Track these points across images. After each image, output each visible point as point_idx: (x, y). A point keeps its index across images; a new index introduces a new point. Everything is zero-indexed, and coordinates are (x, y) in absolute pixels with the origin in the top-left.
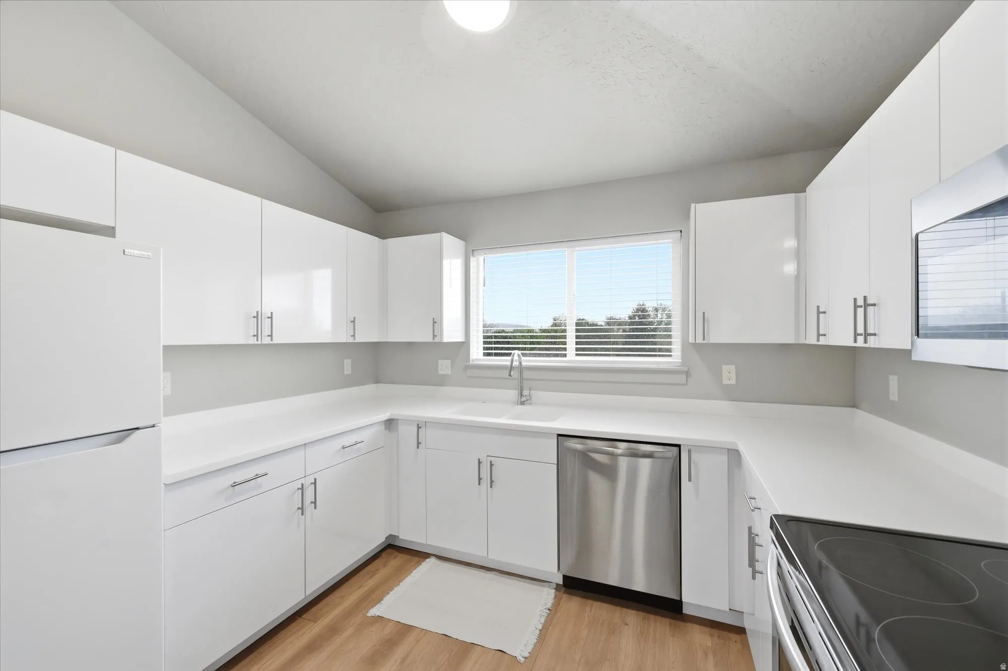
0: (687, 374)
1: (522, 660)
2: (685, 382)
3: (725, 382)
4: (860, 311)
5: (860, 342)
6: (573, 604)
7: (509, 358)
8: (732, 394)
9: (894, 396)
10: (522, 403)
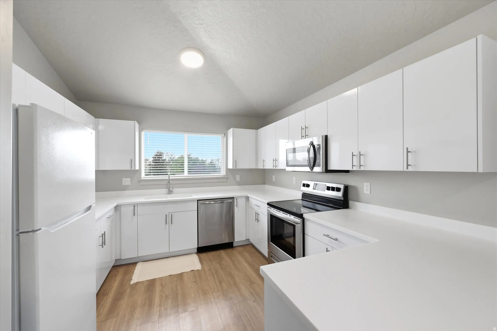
0: (227, 178)
1: (201, 269)
2: (227, 181)
3: (237, 180)
4: (274, 161)
5: (274, 168)
6: (204, 255)
7: (168, 176)
8: (240, 184)
9: (274, 180)
10: (170, 194)
